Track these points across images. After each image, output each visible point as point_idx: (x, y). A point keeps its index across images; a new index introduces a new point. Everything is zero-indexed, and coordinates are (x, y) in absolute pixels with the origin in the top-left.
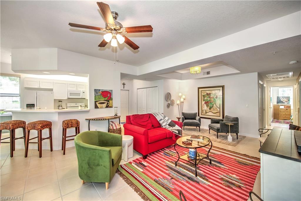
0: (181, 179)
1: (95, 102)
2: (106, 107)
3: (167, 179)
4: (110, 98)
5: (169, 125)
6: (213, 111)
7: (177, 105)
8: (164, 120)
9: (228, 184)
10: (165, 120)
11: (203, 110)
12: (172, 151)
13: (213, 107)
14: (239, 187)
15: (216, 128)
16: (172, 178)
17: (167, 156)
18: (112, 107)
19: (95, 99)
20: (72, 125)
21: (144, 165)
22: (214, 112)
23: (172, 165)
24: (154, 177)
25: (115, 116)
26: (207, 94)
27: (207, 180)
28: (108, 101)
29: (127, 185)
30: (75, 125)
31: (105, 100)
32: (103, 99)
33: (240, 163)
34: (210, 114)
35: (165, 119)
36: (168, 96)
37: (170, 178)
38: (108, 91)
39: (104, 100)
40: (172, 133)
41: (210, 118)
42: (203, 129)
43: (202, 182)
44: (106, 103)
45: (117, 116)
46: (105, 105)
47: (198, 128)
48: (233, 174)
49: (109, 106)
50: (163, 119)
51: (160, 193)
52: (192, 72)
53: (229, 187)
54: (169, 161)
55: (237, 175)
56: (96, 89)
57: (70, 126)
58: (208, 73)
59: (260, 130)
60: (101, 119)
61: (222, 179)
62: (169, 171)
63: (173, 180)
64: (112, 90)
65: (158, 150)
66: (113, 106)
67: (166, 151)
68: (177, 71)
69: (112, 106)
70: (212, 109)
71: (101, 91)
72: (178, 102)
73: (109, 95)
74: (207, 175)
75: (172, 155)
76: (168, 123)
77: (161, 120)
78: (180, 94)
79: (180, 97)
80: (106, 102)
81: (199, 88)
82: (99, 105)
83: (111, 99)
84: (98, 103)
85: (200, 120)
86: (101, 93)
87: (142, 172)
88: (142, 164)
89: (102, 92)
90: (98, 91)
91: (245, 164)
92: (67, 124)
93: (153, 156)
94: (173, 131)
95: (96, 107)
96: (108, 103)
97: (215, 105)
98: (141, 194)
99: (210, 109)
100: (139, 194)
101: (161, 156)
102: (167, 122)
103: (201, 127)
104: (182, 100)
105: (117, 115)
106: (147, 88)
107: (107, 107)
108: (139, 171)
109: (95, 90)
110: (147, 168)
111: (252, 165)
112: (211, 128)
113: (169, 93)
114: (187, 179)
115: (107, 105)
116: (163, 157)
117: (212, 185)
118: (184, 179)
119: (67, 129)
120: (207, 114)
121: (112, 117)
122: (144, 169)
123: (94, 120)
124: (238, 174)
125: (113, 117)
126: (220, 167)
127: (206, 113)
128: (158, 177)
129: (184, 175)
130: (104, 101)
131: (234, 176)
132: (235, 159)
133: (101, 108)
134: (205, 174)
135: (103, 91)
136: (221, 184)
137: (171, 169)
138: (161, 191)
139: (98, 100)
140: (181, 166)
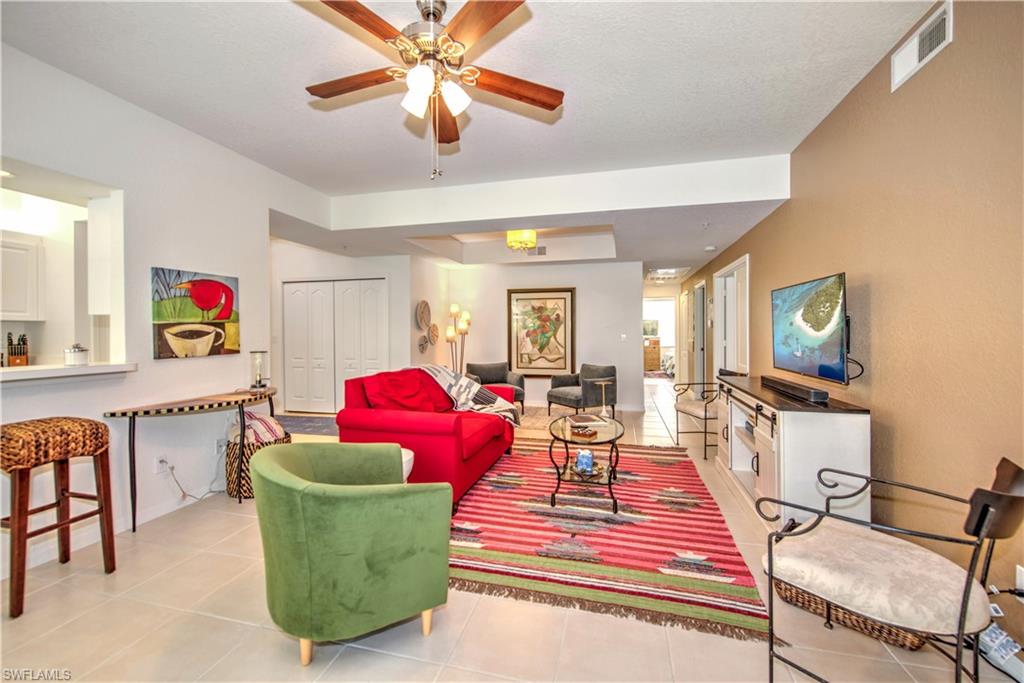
0: (594, 528)
1: (159, 330)
2: (210, 354)
3: (565, 540)
4: (227, 312)
5: (476, 401)
6: (547, 357)
7: (448, 341)
8: (458, 386)
9: (677, 506)
10: (461, 386)
11: (522, 355)
12: (504, 473)
13: (548, 343)
14: (697, 505)
15: (573, 398)
16: (574, 535)
17: (508, 490)
18: (238, 352)
19: (157, 314)
20: (67, 444)
21: (468, 531)
22: (550, 357)
23: (541, 508)
24: (533, 549)
25: (255, 390)
26: (533, 308)
27: (640, 513)
28: (221, 326)
29: (478, 595)
30: (85, 444)
31: (206, 320)
32: (197, 316)
33: (658, 463)
34: (542, 363)
35: (460, 382)
36: (421, 314)
37: (569, 536)
38: (223, 282)
39: (199, 320)
40: (504, 421)
41: (548, 376)
42: (530, 408)
43: (636, 519)
44: (212, 336)
45: (262, 390)
46: (206, 342)
47: (519, 404)
48: (668, 487)
49: (227, 347)
50: (456, 385)
51: (579, 574)
52: (513, 244)
53: (684, 511)
54: (525, 500)
55: (676, 487)
56: (163, 270)
57: (51, 452)
58: (542, 251)
59: (677, 388)
60: (196, 408)
61: (659, 502)
62: (550, 523)
63: (577, 537)
64: (236, 280)
65: (476, 483)
66: (241, 349)
67: (492, 479)
68: (458, 236)
69: (235, 348)
70: (546, 350)
71: (185, 280)
72: (451, 332)
73: (223, 301)
74: (631, 503)
75: (519, 485)
76: (471, 396)
77: (451, 386)
78: (454, 309)
79: (455, 318)
80: (212, 328)
81: (510, 292)
82: (175, 343)
83: (232, 317)
84: (176, 335)
85: (521, 383)
86: (189, 286)
87: (483, 548)
88: (460, 530)
89: (194, 283)
90: (175, 274)
91: (670, 464)
92: (38, 447)
93: (469, 500)
94: (504, 414)
95: (163, 352)
96: (218, 336)
97: (552, 339)
98: (543, 598)
99: (541, 349)
100: (535, 601)
101: (490, 494)
102: (469, 392)
103: (527, 403)
104: (463, 325)
105: (264, 386)
106: (336, 283)
107: (216, 350)
108: (474, 551)
109: (157, 272)
110: (483, 534)
111: (680, 462)
112: (552, 399)
113: (424, 302)
114: (604, 524)
115: (216, 341)
116: (497, 494)
117: (656, 518)
118: (598, 526)
119: (33, 471)
120: (534, 364)
121: (237, 393)
122: (482, 540)
123: (158, 412)
124: (675, 484)
125: (245, 393)
126: (636, 481)
127: (530, 361)
128: (539, 545)
129: (592, 519)
130: (201, 323)
131: (672, 489)
132: (645, 459)
133: (186, 356)
134: (625, 503)
135: (197, 278)
136: (667, 510)
137: (549, 515)
138: (580, 570)
139: (172, 321)
140: (564, 502)
